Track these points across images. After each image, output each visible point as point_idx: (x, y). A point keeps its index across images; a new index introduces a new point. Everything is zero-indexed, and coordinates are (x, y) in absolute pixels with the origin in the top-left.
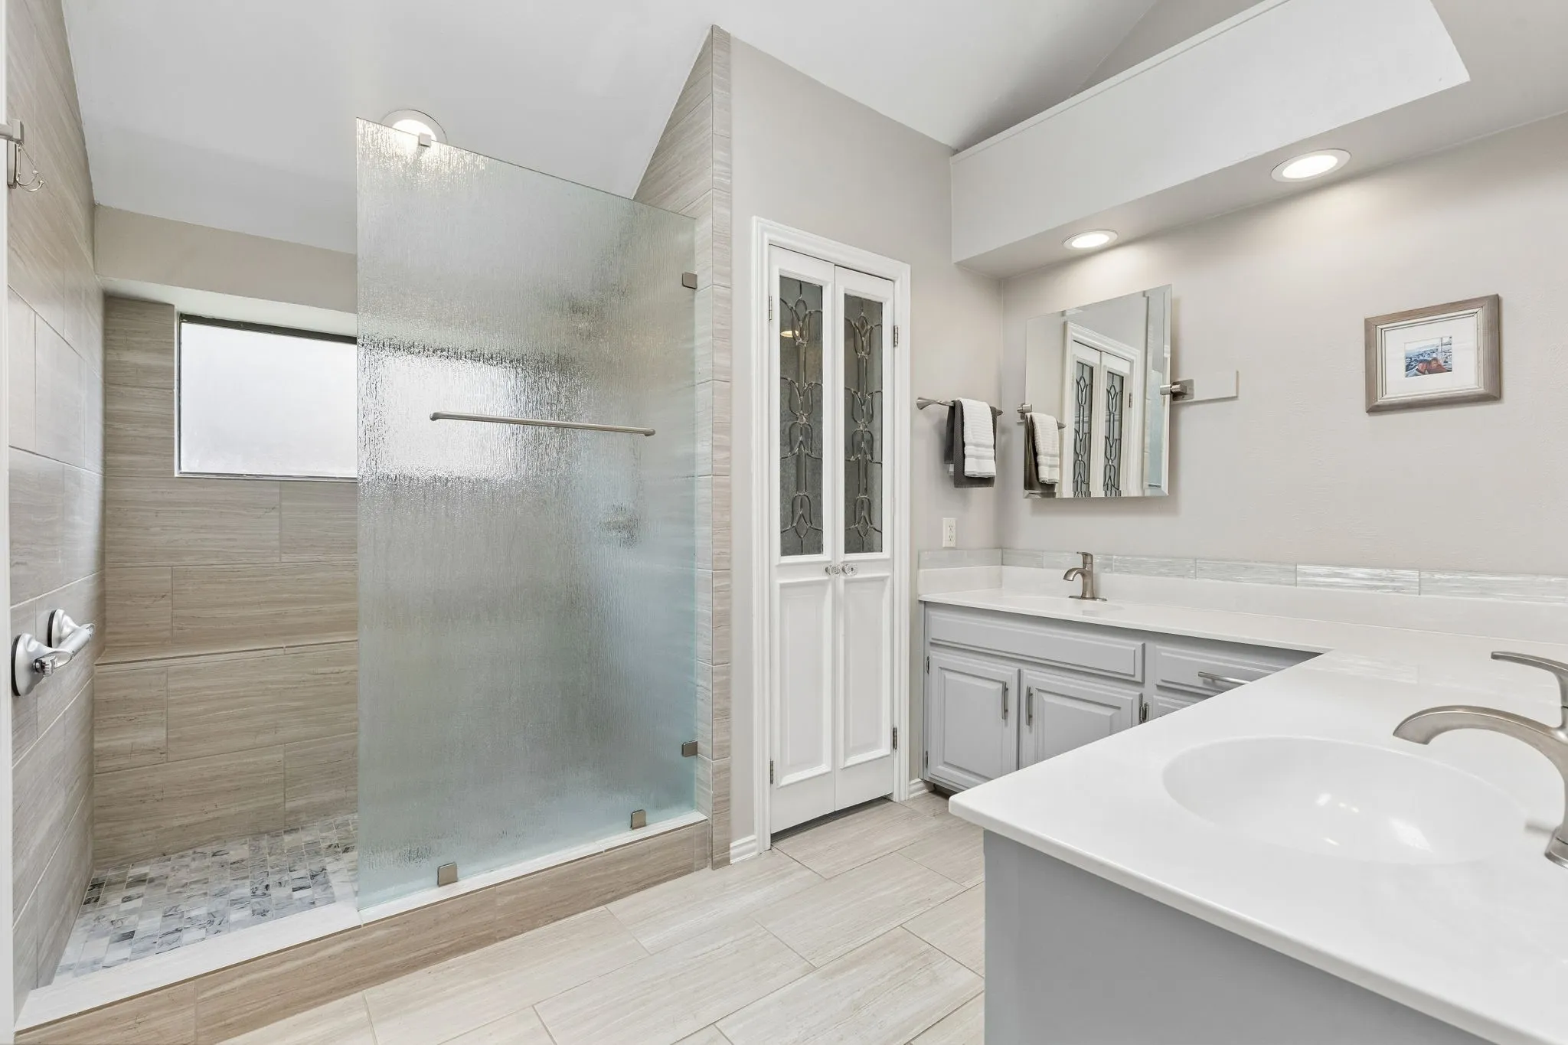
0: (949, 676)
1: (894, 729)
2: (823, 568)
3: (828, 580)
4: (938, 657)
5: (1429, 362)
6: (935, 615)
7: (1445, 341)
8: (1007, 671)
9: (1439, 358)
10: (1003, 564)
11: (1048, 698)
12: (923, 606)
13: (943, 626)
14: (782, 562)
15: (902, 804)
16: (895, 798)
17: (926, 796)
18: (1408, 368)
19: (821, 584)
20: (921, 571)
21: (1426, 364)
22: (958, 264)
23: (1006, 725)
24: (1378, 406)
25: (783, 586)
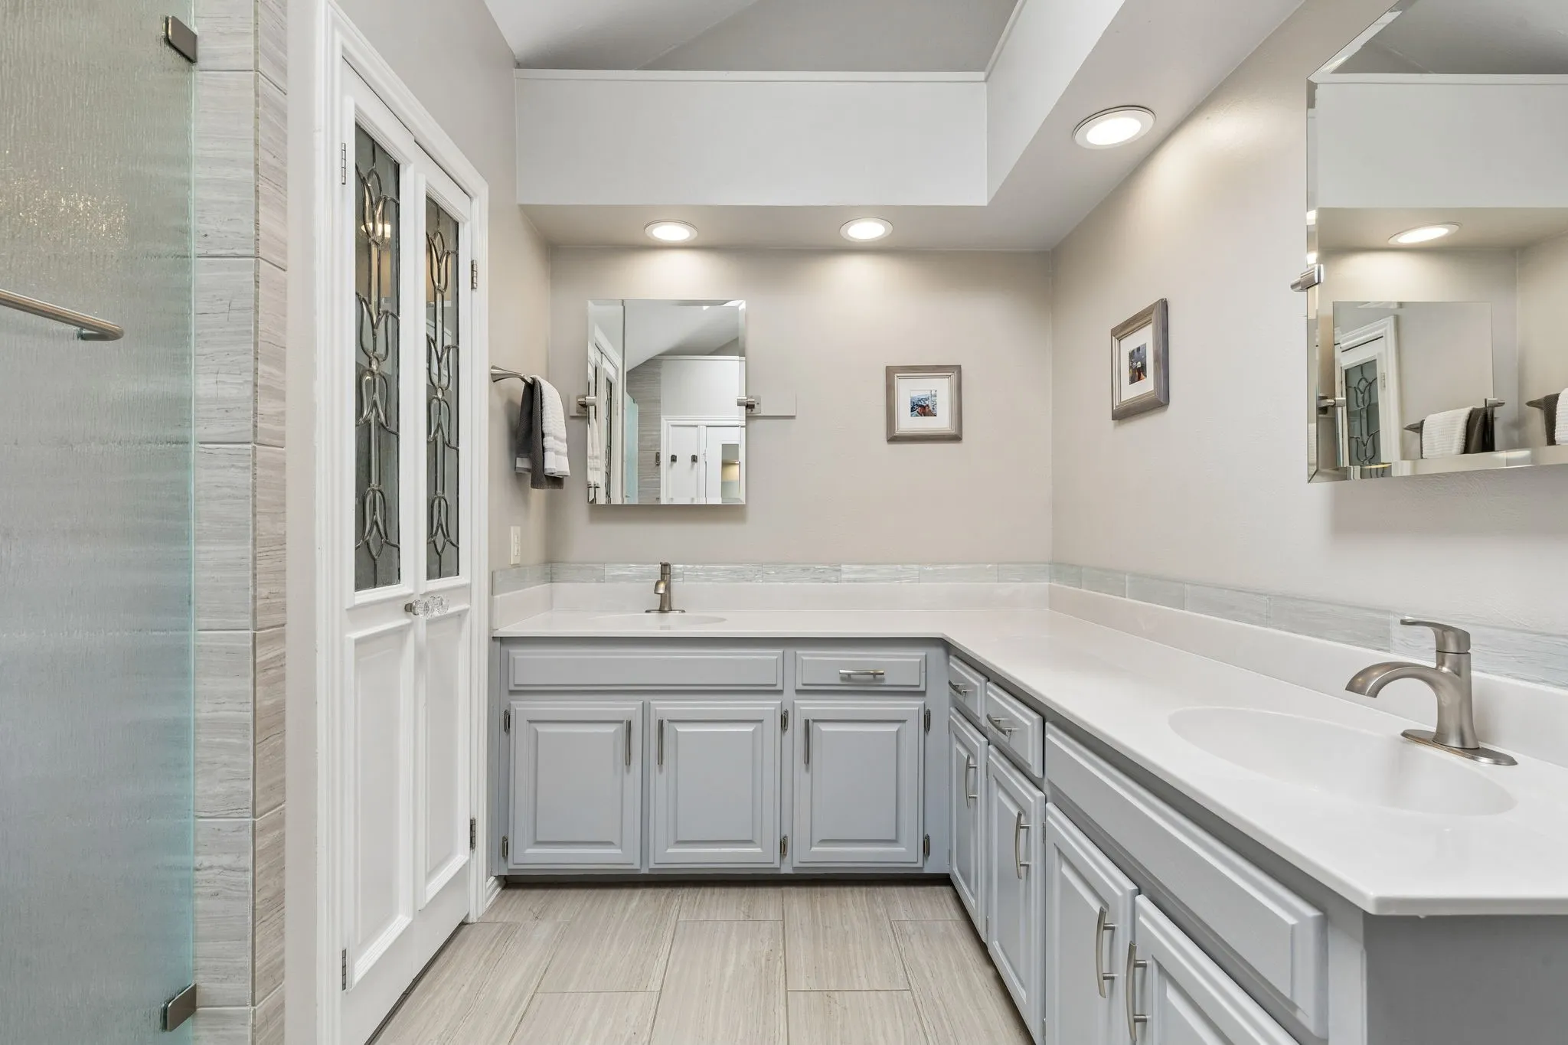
0: (542, 729)
1: (471, 821)
2: (402, 605)
3: (410, 625)
4: (523, 708)
5: (924, 407)
6: (518, 653)
7: (933, 393)
8: (628, 707)
9: (930, 405)
10: (551, 582)
11: (682, 729)
12: (498, 644)
13: (530, 666)
14: (357, 602)
15: (481, 922)
16: (472, 919)
17: (502, 897)
18: (912, 410)
19: (401, 631)
20: (497, 597)
21: (922, 409)
22: (525, 209)
23: (628, 771)
24: (896, 437)
25: (359, 642)
